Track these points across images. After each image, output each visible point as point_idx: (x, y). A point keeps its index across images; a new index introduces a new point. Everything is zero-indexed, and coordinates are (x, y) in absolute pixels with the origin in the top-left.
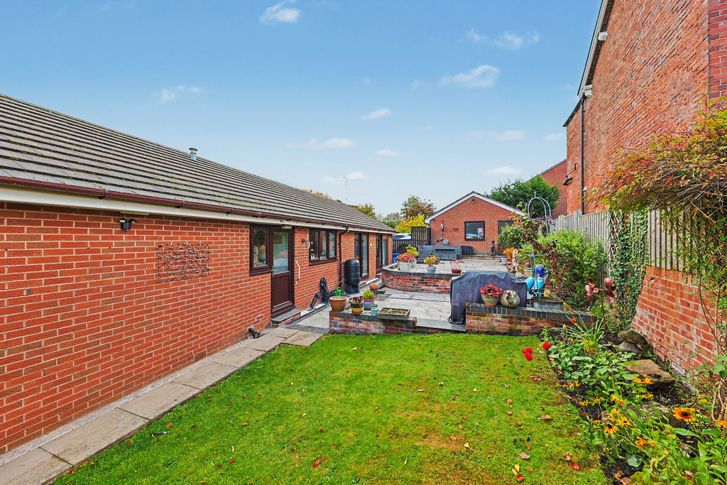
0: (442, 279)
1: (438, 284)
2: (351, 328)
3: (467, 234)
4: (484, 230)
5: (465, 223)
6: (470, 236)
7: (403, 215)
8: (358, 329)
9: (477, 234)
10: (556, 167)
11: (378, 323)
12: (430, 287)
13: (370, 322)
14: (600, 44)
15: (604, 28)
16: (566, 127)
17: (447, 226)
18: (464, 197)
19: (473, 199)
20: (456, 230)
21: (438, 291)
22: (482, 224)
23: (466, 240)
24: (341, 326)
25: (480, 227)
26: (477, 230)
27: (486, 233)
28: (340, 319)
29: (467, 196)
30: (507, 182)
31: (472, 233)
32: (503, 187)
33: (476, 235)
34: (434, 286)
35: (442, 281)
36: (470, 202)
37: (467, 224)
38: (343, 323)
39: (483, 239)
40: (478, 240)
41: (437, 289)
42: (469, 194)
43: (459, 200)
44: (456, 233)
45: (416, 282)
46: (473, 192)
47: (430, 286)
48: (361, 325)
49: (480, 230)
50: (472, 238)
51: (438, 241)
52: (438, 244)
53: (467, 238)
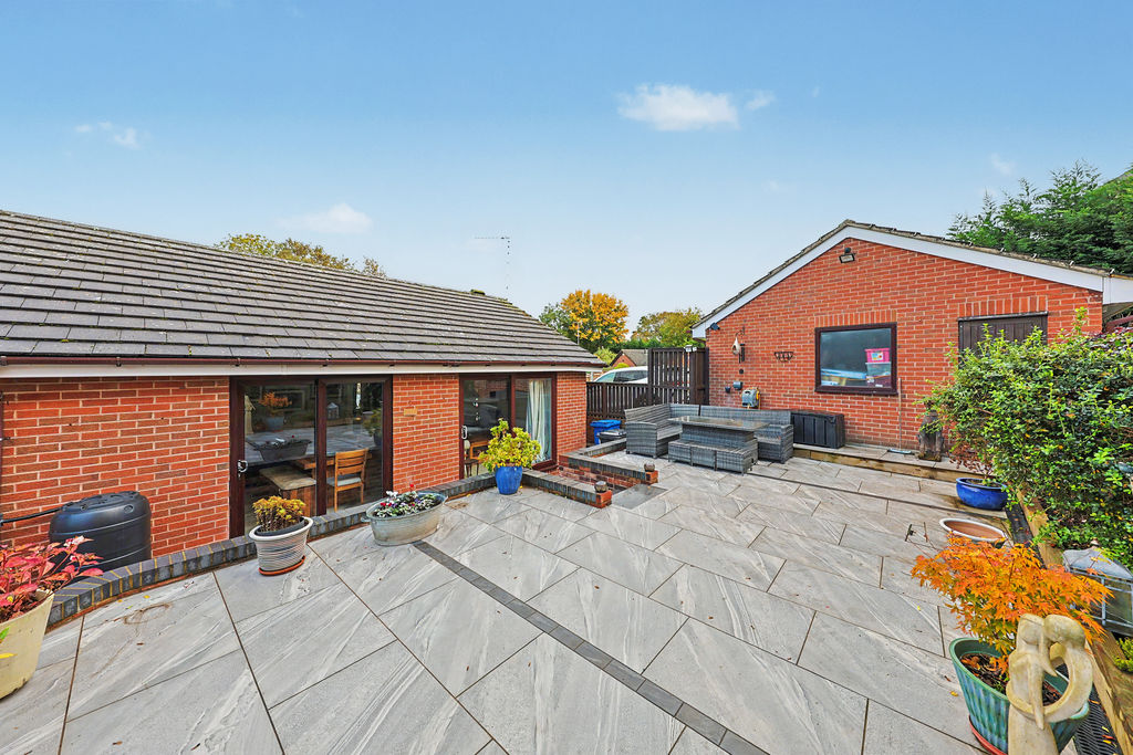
3: (825, 372)
4: (893, 357)
5: (819, 332)
6: (836, 377)
9: (864, 369)
17: (753, 347)
19: (848, 249)
20: (786, 357)
22: (888, 334)
23: (821, 390)
25: (877, 347)
26: (865, 359)
29: (822, 240)
31: (849, 368)
33: (859, 375)
36: (833, 260)
37: (824, 336)
39: (890, 389)
40: (869, 392)
42: (831, 235)
44: (784, 369)
46: (847, 224)
49: (877, 357)
50: (843, 384)
51: (728, 391)
52: (729, 399)
53: (825, 383)
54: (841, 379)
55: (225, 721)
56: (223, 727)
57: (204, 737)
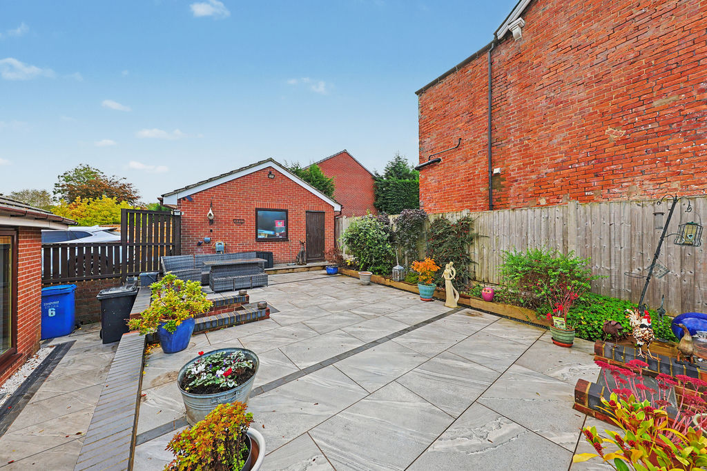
3: (259, 231)
4: (287, 225)
5: (257, 210)
6: (263, 234)
7: (59, 195)
17: (219, 215)
19: (270, 173)
20: (240, 222)
22: (285, 214)
23: (259, 240)
25: (280, 219)
27: (290, 230)
36: (264, 174)
37: (259, 213)
39: (285, 238)
40: (278, 240)
42: (263, 162)
46: (271, 160)
50: (266, 237)
51: (199, 244)
52: (199, 250)
53: (259, 237)
54: (265, 234)
55: (470, 437)
56: (474, 436)
57: (484, 441)
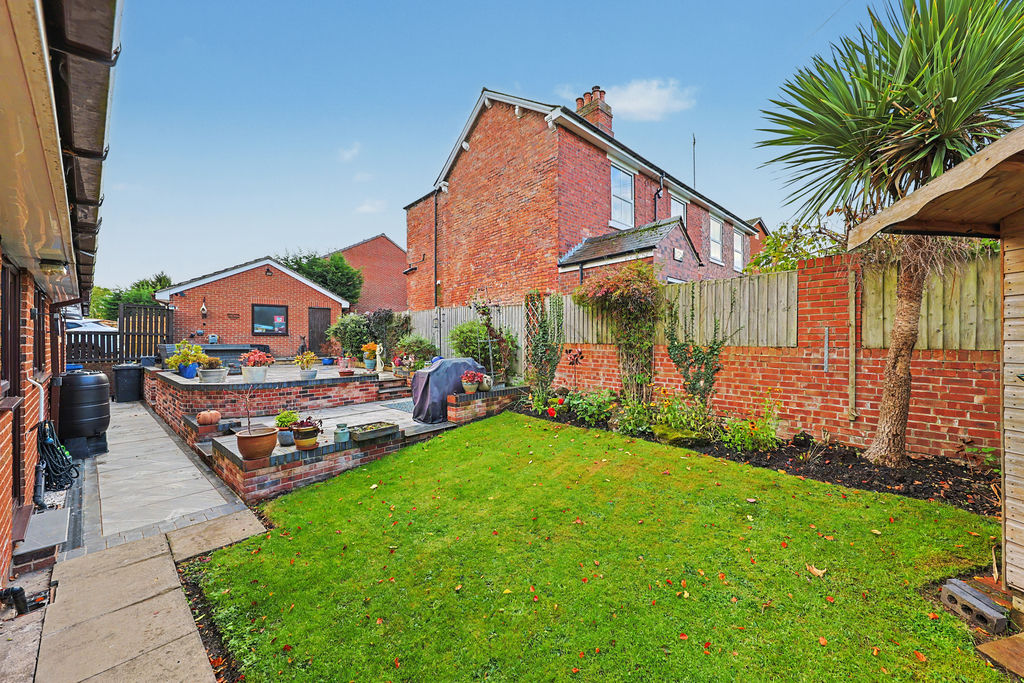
0: (336, 386)
1: (330, 394)
2: (300, 476)
3: (256, 325)
4: (287, 320)
5: (253, 305)
8: (316, 473)
9: (274, 325)
10: (355, 246)
11: (352, 451)
12: (318, 401)
13: (339, 454)
14: (462, 150)
15: (467, 139)
16: (405, 211)
17: (212, 310)
18: (251, 263)
19: (268, 270)
20: (234, 317)
21: (331, 404)
22: (285, 310)
23: (255, 334)
24: (275, 483)
25: (280, 315)
26: (273, 320)
27: (290, 325)
28: (273, 469)
29: (256, 261)
30: (297, 252)
32: (291, 258)
33: (270, 328)
34: (324, 398)
35: (337, 389)
37: (256, 308)
38: (281, 474)
39: (285, 333)
40: (277, 335)
41: (329, 401)
42: (260, 260)
43: (241, 266)
44: (234, 324)
45: (293, 397)
46: (267, 257)
47: (317, 399)
48: (320, 465)
49: (279, 320)
50: (264, 331)
51: (192, 336)
53: (256, 331)
54: (263, 329)
